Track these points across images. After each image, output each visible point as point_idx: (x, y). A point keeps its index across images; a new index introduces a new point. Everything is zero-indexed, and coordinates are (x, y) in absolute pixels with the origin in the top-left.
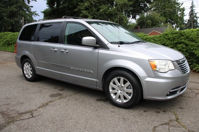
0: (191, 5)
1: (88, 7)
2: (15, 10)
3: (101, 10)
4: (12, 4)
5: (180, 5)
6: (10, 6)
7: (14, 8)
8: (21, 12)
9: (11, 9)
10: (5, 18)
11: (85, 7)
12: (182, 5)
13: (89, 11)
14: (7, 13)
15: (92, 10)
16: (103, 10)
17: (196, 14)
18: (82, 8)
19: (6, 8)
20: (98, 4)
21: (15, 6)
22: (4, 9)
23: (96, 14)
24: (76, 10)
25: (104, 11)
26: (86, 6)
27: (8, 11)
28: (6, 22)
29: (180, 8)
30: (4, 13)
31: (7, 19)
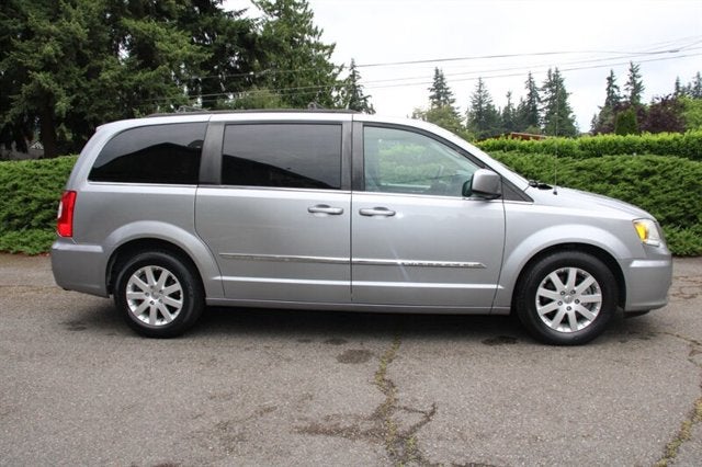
0: (351, 73)
1: (56, 61)
3: (105, 75)
5: (335, 71)
11: (43, 60)
12: (341, 70)
13: (58, 75)
15: (68, 73)
16: (112, 73)
17: (365, 99)
18: (30, 63)
20: (88, 52)
23: (85, 90)
25: (114, 79)
26: (50, 57)
29: (338, 79)
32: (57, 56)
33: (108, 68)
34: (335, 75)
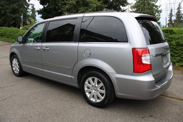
2: (16, 7)
4: (14, 3)
6: (13, 3)
7: (15, 6)
8: (21, 9)
9: (13, 7)
10: (8, 14)
11: (66, 9)
14: (10, 10)
17: (182, 15)
18: (64, 10)
19: (9, 5)
21: (16, 4)
22: (8, 6)
24: (59, 11)
27: (11, 8)
28: (9, 17)
30: (7, 9)
31: (10, 15)
32: (69, 8)
33: (81, 10)
34: (158, 9)
